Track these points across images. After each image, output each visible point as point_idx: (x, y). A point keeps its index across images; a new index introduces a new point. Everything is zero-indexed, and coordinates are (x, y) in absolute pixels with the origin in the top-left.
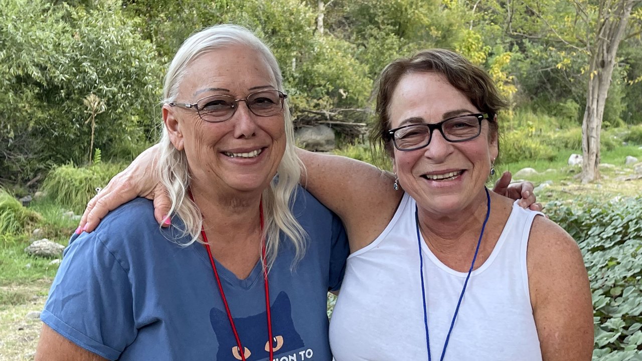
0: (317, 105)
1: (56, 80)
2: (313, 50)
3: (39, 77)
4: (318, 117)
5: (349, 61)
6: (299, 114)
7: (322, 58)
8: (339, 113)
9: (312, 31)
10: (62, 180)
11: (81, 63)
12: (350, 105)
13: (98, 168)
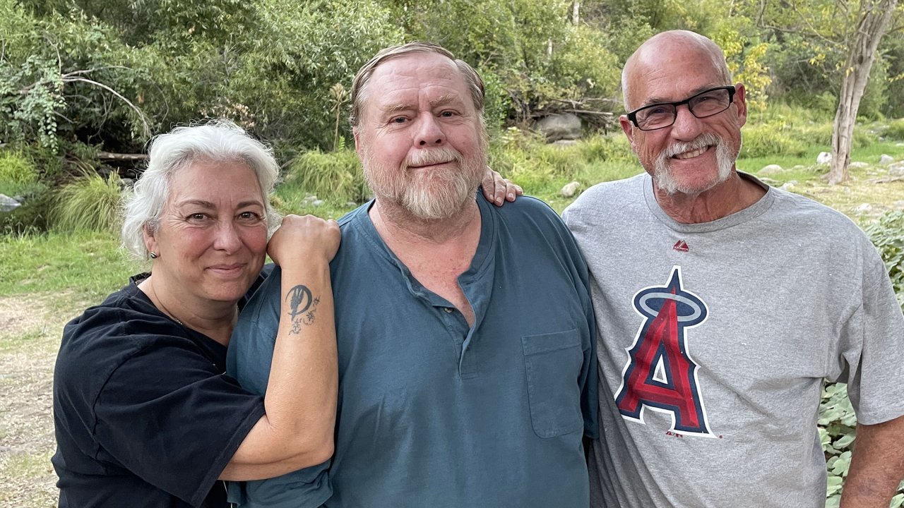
0: (564, 94)
1: (309, 68)
2: (564, 40)
3: (292, 66)
4: (564, 105)
5: (599, 50)
6: (547, 102)
7: (572, 47)
8: (587, 103)
9: (564, 21)
10: (308, 166)
11: (332, 52)
12: (598, 95)
13: (341, 155)
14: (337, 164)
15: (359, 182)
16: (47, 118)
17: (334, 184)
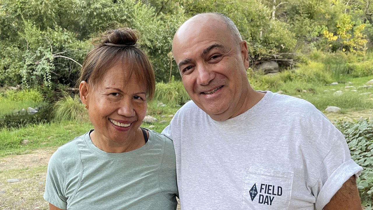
0: (270, 52)
1: (157, 46)
2: (270, 27)
3: (150, 45)
4: (271, 57)
5: (286, 31)
6: (262, 56)
7: (273, 31)
8: (281, 56)
9: (269, 19)
10: (159, 89)
11: (167, 38)
12: (286, 52)
13: (173, 84)
14: (171, 88)
15: (181, 96)
16: (47, 74)
17: (170, 97)
